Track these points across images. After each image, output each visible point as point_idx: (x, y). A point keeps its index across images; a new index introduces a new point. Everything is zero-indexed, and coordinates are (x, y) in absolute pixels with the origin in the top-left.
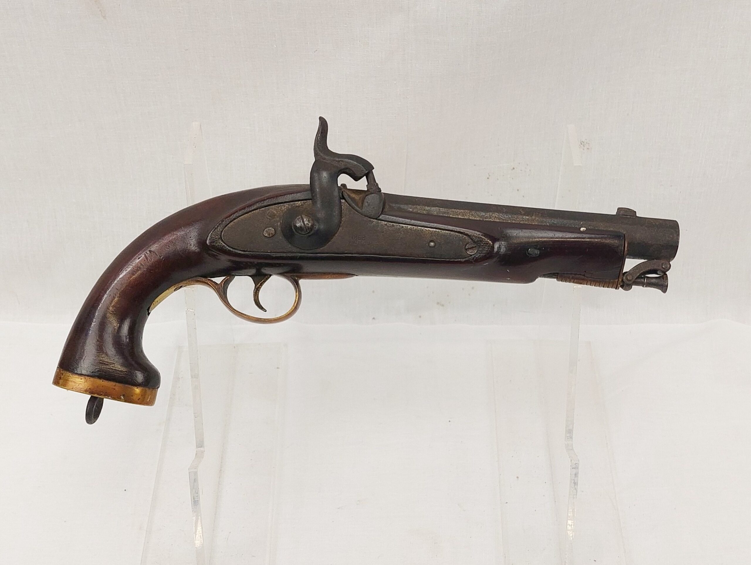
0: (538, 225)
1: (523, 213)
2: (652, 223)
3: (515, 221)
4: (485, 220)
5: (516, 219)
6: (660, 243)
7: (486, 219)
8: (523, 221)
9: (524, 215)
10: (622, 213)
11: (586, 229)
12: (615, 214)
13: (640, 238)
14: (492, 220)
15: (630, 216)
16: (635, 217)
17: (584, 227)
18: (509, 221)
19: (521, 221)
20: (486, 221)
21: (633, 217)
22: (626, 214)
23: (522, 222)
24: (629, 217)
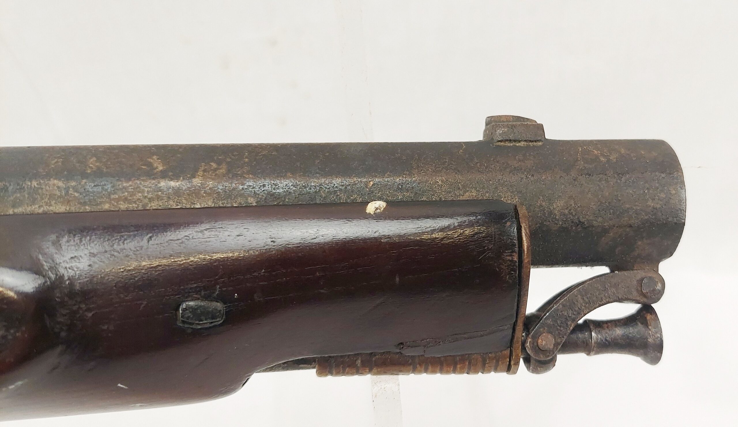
0: (214, 207)
1: (161, 168)
2: (597, 157)
3: (130, 202)
4: (11, 212)
5: (132, 194)
6: (632, 222)
7: (14, 206)
8: (158, 198)
9: (164, 175)
10: (500, 135)
11: (386, 201)
12: (481, 138)
13: (566, 212)
14: (41, 211)
15: (525, 141)
16: (540, 144)
17: (380, 199)
18: (107, 207)
19: (151, 200)
20: (15, 214)
21: (535, 144)
22: (511, 137)
23: (154, 205)
24: (522, 144)
